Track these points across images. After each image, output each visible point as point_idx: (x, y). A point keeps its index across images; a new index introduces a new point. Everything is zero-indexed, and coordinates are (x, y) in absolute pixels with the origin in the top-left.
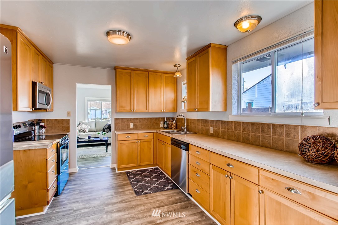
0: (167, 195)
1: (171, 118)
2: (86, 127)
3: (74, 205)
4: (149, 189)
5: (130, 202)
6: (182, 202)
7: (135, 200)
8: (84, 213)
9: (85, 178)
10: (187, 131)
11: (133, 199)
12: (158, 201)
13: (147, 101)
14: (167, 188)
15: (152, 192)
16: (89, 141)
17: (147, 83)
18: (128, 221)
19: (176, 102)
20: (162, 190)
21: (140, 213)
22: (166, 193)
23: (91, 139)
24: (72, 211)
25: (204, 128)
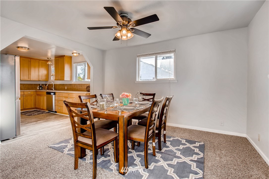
1: (44, 84)
4: (35, 114)
10: (54, 89)
13: (29, 74)
17: (30, 65)
19: (48, 76)
25: (63, 87)
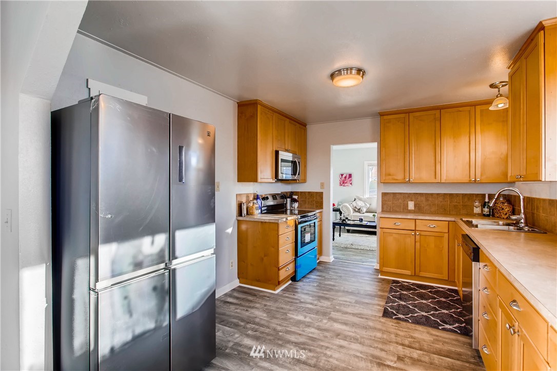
0: (437, 336)
2: (364, 205)
3: (303, 296)
4: (410, 315)
5: (367, 320)
6: (458, 360)
7: (377, 320)
8: (308, 308)
9: (334, 272)
10: (526, 224)
11: (373, 318)
12: (412, 337)
14: (448, 326)
15: (410, 321)
16: (360, 225)
18: (348, 340)
20: (435, 326)
21: (370, 339)
22: (437, 334)
23: (363, 222)
24: (297, 301)
